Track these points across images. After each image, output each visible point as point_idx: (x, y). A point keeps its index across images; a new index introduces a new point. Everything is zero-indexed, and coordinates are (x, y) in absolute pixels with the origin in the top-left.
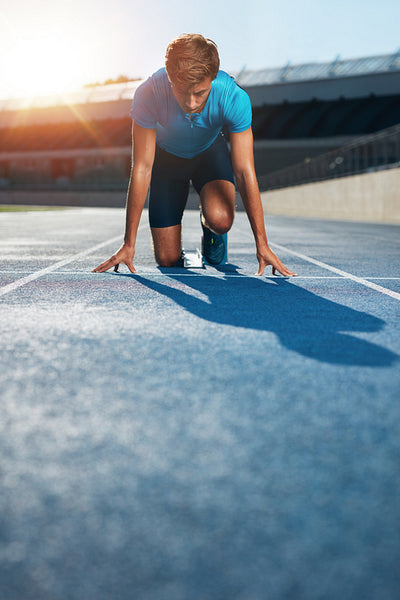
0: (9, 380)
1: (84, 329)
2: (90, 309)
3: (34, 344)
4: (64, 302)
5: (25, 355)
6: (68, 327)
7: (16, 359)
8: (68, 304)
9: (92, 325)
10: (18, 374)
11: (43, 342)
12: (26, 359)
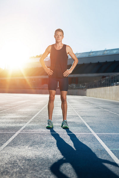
0: (14, 172)
1: (28, 155)
2: (29, 148)
3: (18, 161)
4: (23, 146)
5: (16, 164)
6: (24, 155)
7: (14, 166)
8: (24, 146)
9: (30, 154)
10: (15, 170)
11: (20, 160)
12: (16, 165)
